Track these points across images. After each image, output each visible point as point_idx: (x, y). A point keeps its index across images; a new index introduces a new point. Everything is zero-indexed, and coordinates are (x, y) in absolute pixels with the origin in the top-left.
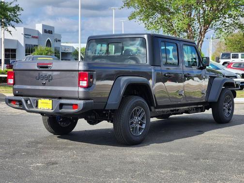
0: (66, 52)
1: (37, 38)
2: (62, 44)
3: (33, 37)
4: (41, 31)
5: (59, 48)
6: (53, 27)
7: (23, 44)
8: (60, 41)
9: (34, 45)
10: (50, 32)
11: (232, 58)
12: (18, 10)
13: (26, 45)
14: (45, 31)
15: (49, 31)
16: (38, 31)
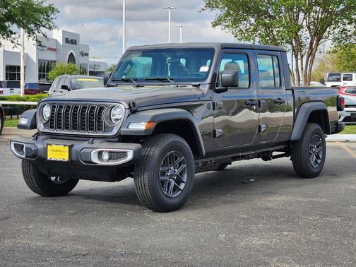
0: (96, 70)
1: (54, 50)
2: (90, 59)
3: (50, 49)
4: (60, 41)
5: (87, 65)
6: (78, 35)
7: (35, 59)
8: (87, 54)
9: (51, 61)
10: (74, 42)
11: (344, 80)
12: (53, 12)
13: (39, 60)
14: (67, 41)
15: (72, 40)
16: (56, 40)
